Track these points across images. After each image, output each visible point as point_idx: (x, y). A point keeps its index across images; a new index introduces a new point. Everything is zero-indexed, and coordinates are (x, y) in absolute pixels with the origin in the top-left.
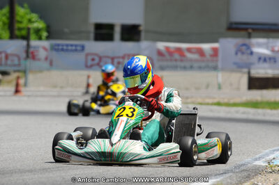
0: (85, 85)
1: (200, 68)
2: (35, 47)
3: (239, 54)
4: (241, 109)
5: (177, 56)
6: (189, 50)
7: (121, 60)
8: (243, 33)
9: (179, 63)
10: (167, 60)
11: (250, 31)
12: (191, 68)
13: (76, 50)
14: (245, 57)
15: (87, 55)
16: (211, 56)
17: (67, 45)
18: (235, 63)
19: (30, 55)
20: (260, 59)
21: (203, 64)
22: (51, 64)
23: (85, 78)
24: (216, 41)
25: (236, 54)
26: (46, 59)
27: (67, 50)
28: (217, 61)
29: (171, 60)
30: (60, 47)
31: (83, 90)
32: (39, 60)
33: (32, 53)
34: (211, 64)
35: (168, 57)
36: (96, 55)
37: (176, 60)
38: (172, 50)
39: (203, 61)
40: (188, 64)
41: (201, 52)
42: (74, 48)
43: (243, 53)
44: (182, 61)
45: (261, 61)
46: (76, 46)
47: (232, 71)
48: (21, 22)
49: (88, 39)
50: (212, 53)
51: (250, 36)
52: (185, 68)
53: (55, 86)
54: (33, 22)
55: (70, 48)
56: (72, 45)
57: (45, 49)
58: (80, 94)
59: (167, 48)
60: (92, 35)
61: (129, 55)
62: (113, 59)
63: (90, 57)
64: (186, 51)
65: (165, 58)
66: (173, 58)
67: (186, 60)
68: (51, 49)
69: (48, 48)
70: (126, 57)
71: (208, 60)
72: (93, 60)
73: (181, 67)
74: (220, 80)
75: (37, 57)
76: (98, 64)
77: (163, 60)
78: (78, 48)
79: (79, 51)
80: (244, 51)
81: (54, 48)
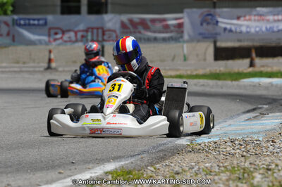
0: (47, 60)
1: (164, 40)
3: (205, 24)
5: (140, 28)
6: (153, 21)
7: (84, 33)
8: (207, 3)
10: (131, 32)
12: (155, 39)
13: (39, 25)
14: (210, 27)
15: (50, 29)
17: (29, 19)
18: (200, 34)
20: (225, 29)
22: (14, 40)
23: (47, 53)
24: (181, 12)
25: (202, 24)
26: (8, 34)
27: (30, 25)
28: (182, 32)
29: (135, 32)
30: (22, 22)
31: (46, 65)
35: (132, 30)
36: (59, 29)
37: (140, 32)
38: (135, 22)
39: (167, 32)
42: (36, 22)
43: (208, 23)
45: (227, 32)
46: (39, 20)
47: (198, 41)
49: (53, 13)
51: (214, 6)
52: (149, 40)
53: (18, 62)
55: (32, 22)
56: (34, 19)
57: (6, 24)
58: (42, 69)
59: (131, 21)
60: (59, 9)
61: (92, 29)
62: (76, 33)
63: (52, 32)
64: (149, 24)
65: (128, 31)
66: (137, 31)
67: (151, 32)
68: (13, 25)
69: (10, 23)
70: (90, 30)
71: (171, 32)
72: (56, 34)
73: (144, 39)
74: (185, 51)
76: (62, 38)
77: (127, 33)
78: (41, 22)
79: (42, 25)
80: (210, 21)
81: (16, 23)
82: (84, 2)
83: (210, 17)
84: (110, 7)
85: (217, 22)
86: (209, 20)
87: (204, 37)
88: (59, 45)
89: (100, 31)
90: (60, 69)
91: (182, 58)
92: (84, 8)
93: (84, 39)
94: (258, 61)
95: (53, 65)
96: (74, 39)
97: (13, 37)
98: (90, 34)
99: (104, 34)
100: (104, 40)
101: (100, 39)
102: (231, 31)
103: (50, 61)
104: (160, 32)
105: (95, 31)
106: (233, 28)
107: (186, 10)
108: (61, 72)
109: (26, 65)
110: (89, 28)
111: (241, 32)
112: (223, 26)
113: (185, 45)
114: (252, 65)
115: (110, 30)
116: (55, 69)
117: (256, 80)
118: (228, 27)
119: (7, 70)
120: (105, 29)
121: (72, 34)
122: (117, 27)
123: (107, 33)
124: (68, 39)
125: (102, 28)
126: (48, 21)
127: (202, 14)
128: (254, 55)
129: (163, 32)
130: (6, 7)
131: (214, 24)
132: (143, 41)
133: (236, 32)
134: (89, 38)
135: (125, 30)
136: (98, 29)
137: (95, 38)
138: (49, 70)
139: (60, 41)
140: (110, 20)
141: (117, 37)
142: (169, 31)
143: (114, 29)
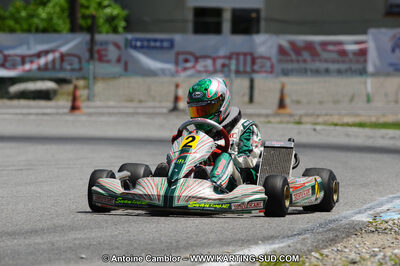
0: (172, 98)
1: (339, 72)
2: (101, 44)
3: (397, 50)
4: (391, 132)
5: (306, 55)
6: (324, 44)
7: (226, 61)
9: (310, 66)
10: (292, 61)
12: (327, 71)
13: (162, 48)
15: (178, 54)
16: (355, 54)
17: (149, 40)
18: (392, 65)
19: (96, 56)
21: (343, 67)
22: (126, 68)
23: (173, 88)
24: (364, 32)
25: (393, 50)
26: (119, 60)
27: (149, 47)
28: (365, 61)
29: (298, 61)
30: (139, 44)
31: (170, 105)
32: (108, 61)
33: (99, 52)
34: (355, 66)
35: (294, 57)
36: (191, 54)
37: (305, 61)
39: (343, 62)
42: (158, 44)
46: (162, 41)
47: (388, 75)
48: (87, 7)
49: (183, 31)
52: (317, 72)
53: (131, 101)
54: (106, 7)
55: (152, 44)
56: (155, 40)
57: (117, 45)
58: (165, 110)
59: (293, 44)
60: (190, 26)
61: (238, 54)
62: (214, 60)
63: (181, 57)
64: (319, 48)
65: (289, 58)
66: (300, 58)
67: (320, 61)
68: (126, 46)
69: (122, 44)
70: (234, 57)
71: (351, 61)
72: (186, 61)
73: (312, 71)
74: (369, 88)
75: (105, 58)
76: (194, 67)
77: (287, 61)
78: (165, 44)
79: (167, 48)
81: (130, 44)
82: (227, 17)
84: (263, 24)
87: (396, 69)
88: (190, 76)
89: (249, 58)
91: (365, 99)
92: (227, 26)
93: (226, 69)
95: (181, 105)
96: (211, 68)
97: (126, 64)
98: (233, 62)
99: (253, 62)
100: (253, 71)
101: (248, 69)
103: (177, 99)
104: (334, 61)
105: (241, 58)
107: (372, 31)
109: (143, 105)
110: (232, 54)
113: (369, 81)
115: (262, 57)
116: (184, 111)
119: (116, 110)
120: (256, 55)
121: (209, 62)
122: (273, 53)
123: (258, 61)
124: (203, 69)
125: (251, 54)
126: (176, 43)
127: (394, 36)
129: (338, 62)
130: (116, 22)
132: (309, 73)
134: (233, 67)
135: (285, 58)
136: (245, 54)
137: (241, 69)
138: (174, 113)
139: (192, 71)
140: (264, 43)
141: (272, 67)
142: (347, 59)
143: (268, 55)
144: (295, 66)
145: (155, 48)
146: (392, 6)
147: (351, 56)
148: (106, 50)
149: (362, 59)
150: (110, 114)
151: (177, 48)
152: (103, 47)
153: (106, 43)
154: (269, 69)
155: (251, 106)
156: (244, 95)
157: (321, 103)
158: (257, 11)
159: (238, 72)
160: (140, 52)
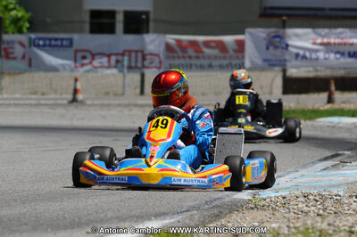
0: (71, 91)
1: (221, 67)
2: (8, 43)
3: (271, 48)
5: (191, 52)
6: (207, 44)
7: (120, 58)
8: (276, 20)
9: (194, 62)
10: (179, 57)
11: (285, 18)
12: (210, 66)
13: (62, 46)
14: (278, 52)
15: (76, 51)
16: (235, 51)
17: (50, 39)
19: (3, 53)
20: (297, 55)
21: (225, 62)
22: (30, 65)
23: (72, 82)
24: (243, 33)
25: (268, 48)
26: (24, 57)
27: (50, 46)
28: (243, 57)
29: (184, 57)
30: (41, 43)
31: (70, 97)
32: (15, 58)
33: (5, 50)
34: (234, 62)
35: (180, 54)
36: (91, 52)
37: (190, 57)
38: (184, 44)
39: (225, 58)
40: (206, 62)
41: (222, 47)
42: (59, 43)
43: (276, 47)
44: (197, 58)
45: (299, 58)
46: (62, 40)
47: (262, 69)
49: (81, 31)
50: (236, 47)
51: (284, 26)
52: (201, 67)
53: (35, 93)
54: (12, 10)
55: (53, 42)
56: (56, 40)
57: (22, 44)
58: (65, 102)
59: (179, 42)
60: (87, 27)
61: (130, 52)
62: (109, 56)
63: (79, 55)
64: (202, 47)
65: (175, 55)
66: (186, 55)
67: (204, 57)
68: (30, 46)
69: (26, 43)
70: (127, 53)
71: (231, 57)
72: (84, 58)
73: (196, 66)
75: (11, 56)
76: (91, 63)
77: (174, 57)
78: (65, 43)
79: (66, 46)
80: (278, 44)
81: (33, 43)
82: (120, 18)
83: (278, 40)
84: (152, 25)
85: (287, 45)
86: (277, 42)
87: (270, 64)
88: (88, 71)
89: (140, 55)
90: (89, 102)
92: (119, 26)
93: (119, 65)
94: (338, 96)
95: (80, 97)
96: (106, 64)
97: (30, 60)
98: (126, 58)
100: (144, 66)
101: (139, 65)
102: (304, 57)
103: (76, 91)
104: (216, 58)
105: (133, 54)
106: (308, 54)
107: (249, 30)
108: (90, 105)
109: (45, 97)
110: (124, 51)
111: (317, 59)
112: (295, 51)
114: (330, 100)
115: (151, 54)
116: (82, 102)
117: (335, 120)
118: (301, 52)
119: (21, 102)
120: (145, 53)
121: (105, 60)
122: (161, 50)
123: (148, 57)
124: (98, 65)
125: (142, 52)
126: (74, 42)
127: (269, 35)
128: (333, 88)
129: (220, 58)
130: (21, 23)
131: (283, 48)
132: (194, 68)
133: (311, 59)
134: (126, 63)
135: (172, 55)
136: (136, 52)
137: (133, 64)
138: (75, 104)
139: (89, 67)
140: (152, 42)
141: (160, 62)
142: (227, 55)
143: (156, 52)
144: (182, 61)
145: (56, 46)
146: (265, 9)
147: (231, 52)
148: (12, 48)
149: (240, 55)
150: (16, 105)
151: (76, 46)
152: (10, 45)
153: (12, 42)
154: (158, 65)
155: (142, 97)
156: (135, 88)
157: (203, 94)
158: (147, 13)
159: (130, 67)
160: (42, 50)
